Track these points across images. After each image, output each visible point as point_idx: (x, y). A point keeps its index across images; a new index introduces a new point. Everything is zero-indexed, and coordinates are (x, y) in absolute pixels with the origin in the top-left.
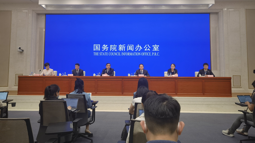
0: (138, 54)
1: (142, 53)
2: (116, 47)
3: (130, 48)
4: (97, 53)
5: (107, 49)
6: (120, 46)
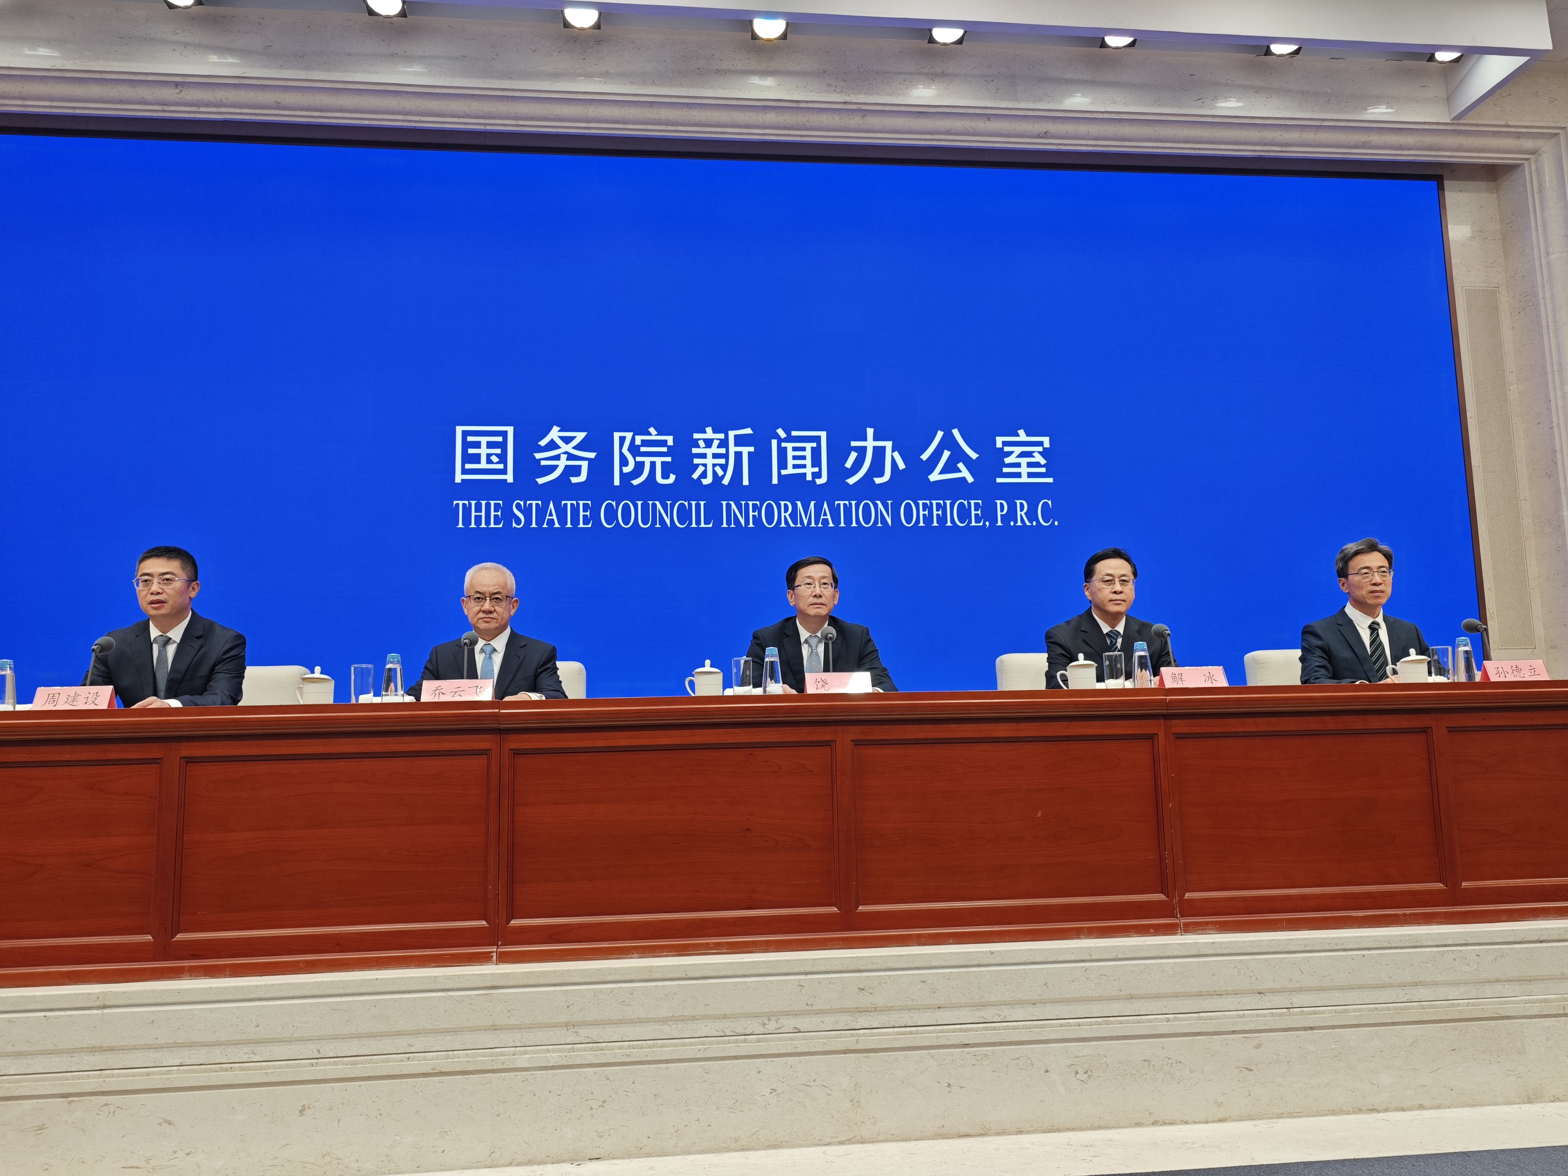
0: (867, 517)
1: (908, 506)
2: (665, 449)
3: (795, 458)
4: (488, 506)
5: (580, 466)
6: (705, 440)
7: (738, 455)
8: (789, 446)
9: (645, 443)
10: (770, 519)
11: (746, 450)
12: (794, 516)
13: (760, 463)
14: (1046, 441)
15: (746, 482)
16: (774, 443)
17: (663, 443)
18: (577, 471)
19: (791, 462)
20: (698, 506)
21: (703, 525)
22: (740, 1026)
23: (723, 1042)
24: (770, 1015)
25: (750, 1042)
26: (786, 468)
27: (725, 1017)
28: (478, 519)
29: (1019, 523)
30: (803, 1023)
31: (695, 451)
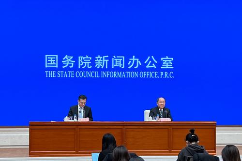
0: (133, 76)
1: (141, 73)
2: (89, 60)
3: (117, 62)
4: (53, 72)
6: (98, 58)
10: (112, 76)
11: (107, 61)
12: (117, 75)
13: (110, 63)
14: (172, 59)
15: (107, 68)
16: (113, 59)
18: (70, 65)
20: (96, 73)
21: (97, 77)
26: (115, 64)
28: (50, 75)
29: (165, 77)
31: (96, 61)
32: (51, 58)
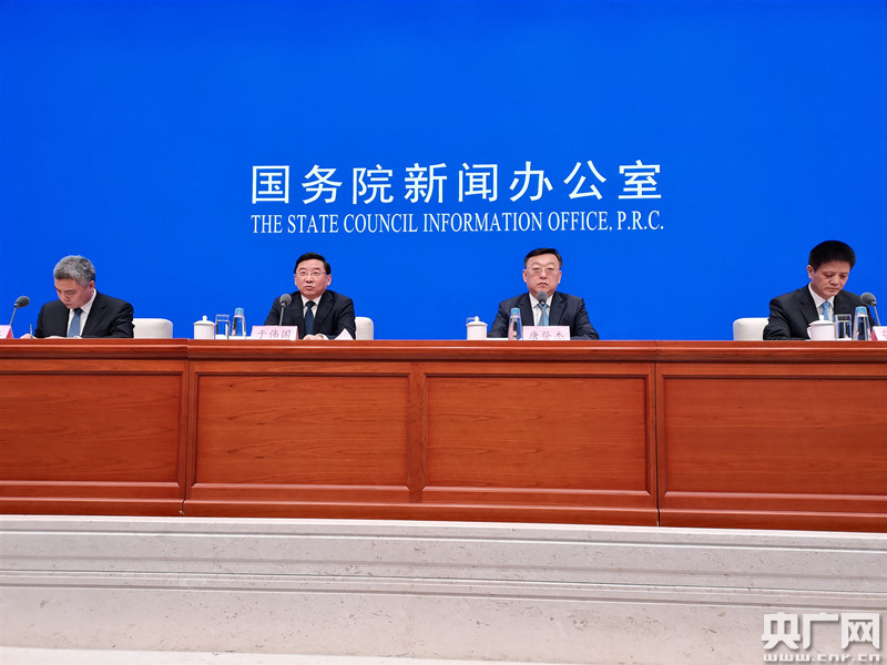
0: (524, 224)
1: (554, 216)
2: (387, 179)
3: (475, 183)
4: (273, 218)
5: (331, 192)
6: (414, 172)
7: (436, 182)
8: (471, 175)
9: (374, 175)
10: (456, 227)
11: (441, 179)
12: (473, 224)
13: (451, 187)
14: (657, 168)
15: (441, 201)
16: (461, 173)
17: (386, 175)
18: (329, 195)
19: (472, 186)
20: (408, 217)
21: (411, 230)
22: (331, 569)
23: (319, 580)
24: (351, 563)
25: (338, 580)
26: (468, 190)
27: (320, 562)
28: (267, 227)
29: (634, 228)
30: (375, 570)
31: (407, 180)
32: (270, 175)
